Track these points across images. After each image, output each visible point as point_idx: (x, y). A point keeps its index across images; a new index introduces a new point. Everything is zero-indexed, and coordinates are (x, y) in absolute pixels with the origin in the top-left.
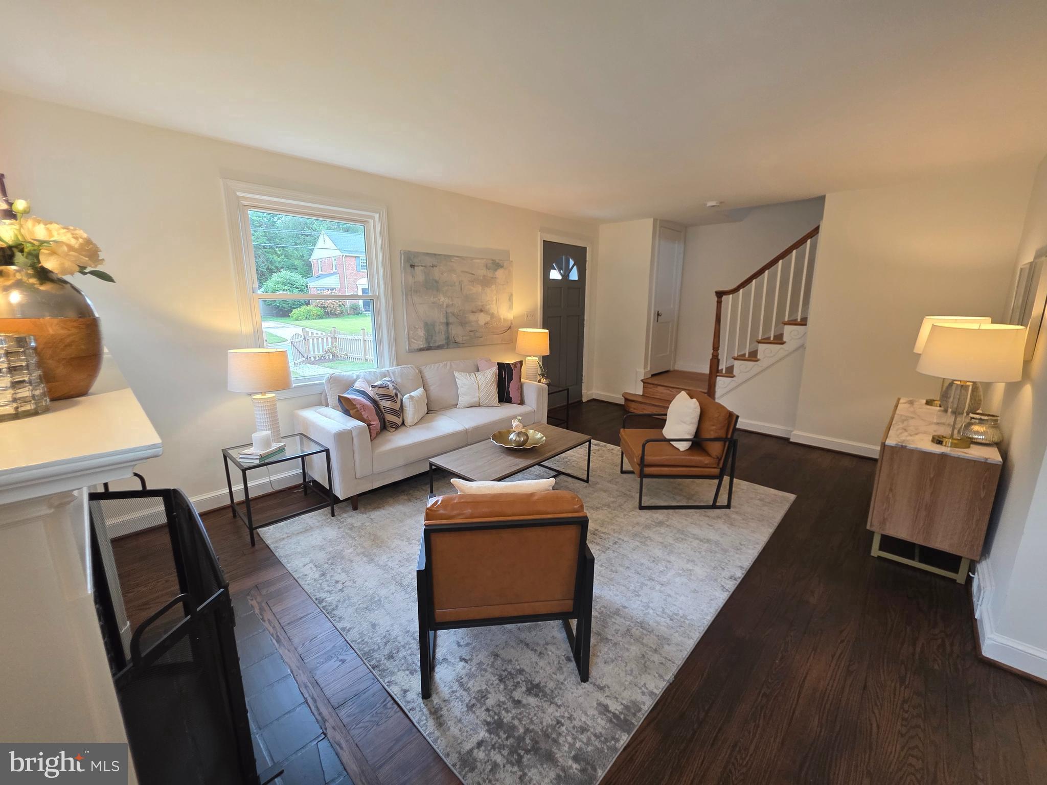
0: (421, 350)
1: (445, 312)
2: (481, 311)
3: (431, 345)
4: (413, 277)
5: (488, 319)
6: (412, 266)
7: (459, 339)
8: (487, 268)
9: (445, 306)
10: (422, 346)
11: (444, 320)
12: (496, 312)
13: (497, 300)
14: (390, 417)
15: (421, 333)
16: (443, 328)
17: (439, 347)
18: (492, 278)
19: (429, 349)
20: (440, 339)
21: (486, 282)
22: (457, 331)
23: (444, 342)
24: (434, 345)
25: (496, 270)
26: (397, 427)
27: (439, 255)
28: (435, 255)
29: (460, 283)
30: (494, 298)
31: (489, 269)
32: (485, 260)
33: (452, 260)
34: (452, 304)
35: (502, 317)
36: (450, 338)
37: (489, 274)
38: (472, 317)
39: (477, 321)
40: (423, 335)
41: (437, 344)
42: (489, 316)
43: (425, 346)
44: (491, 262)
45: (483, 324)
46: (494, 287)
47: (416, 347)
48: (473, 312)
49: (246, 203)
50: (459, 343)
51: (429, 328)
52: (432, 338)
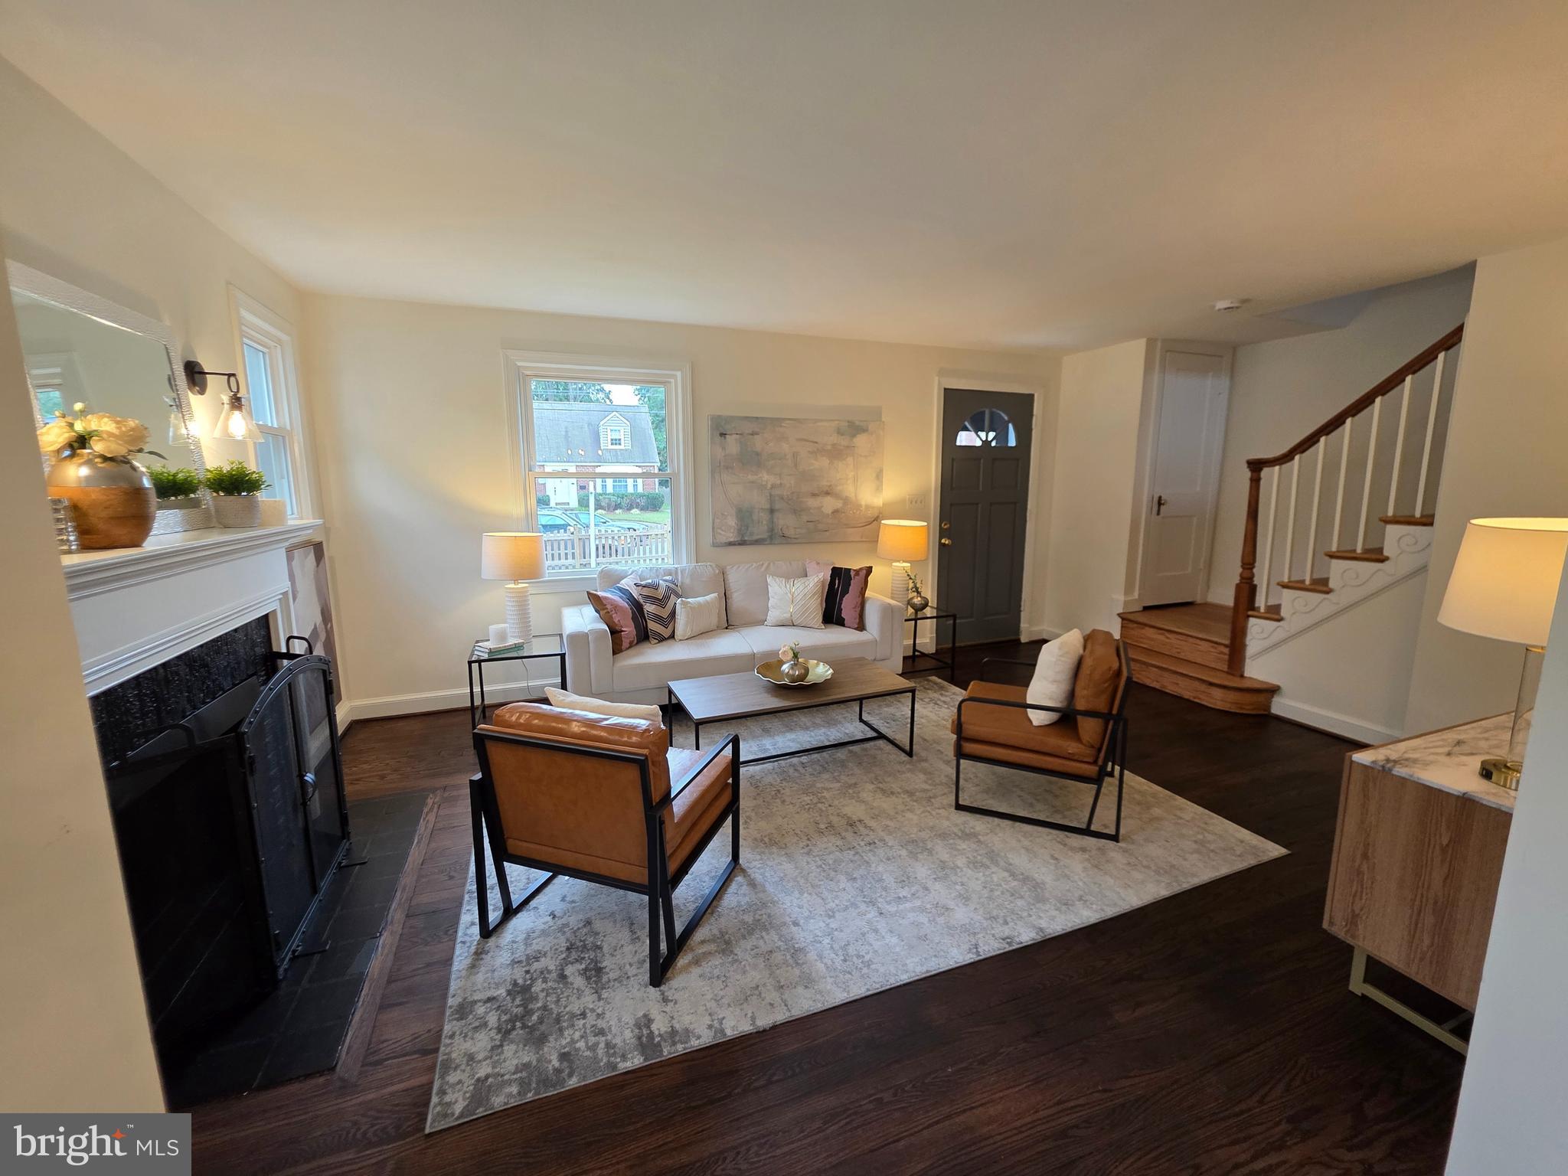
0: (731, 544)
1: (768, 495)
2: (827, 493)
3: (746, 538)
4: (724, 449)
5: (839, 504)
6: (723, 435)
7: (790, 532)
8: (840, 432)
9: (769, 486)
10: (732, 540)
11: (768, 506)
12: (852, 496)
13: (855, 479)
14: (652, 626)
15: (732, 522)
16: (764, 517)
17: (757, 542)
18: (848, 447)
19: (742, 543)
20: (760, 531)
21: (837, 454)
22: (786, 522)
23: (765, 535)
24: (750, 539)
25: (854, 436)
26: (662, 639)
27: (763, 418)
28: (757, 418)
29: (795, 455)
30: (851, 475)
31: (842, 435)
32: (837, 422)
33: (783, 424)
34: (781, 484)
35: (863, 503)
36: (776, 531)
37: (844, 441)
38: (812, 503)
39: (820, 508)
40: (734, 524)
41: (755, 537)
42: (841, 501)
43: (736, 540)
44: (847, 424)
45: (830, 512)
46: (850, 460)
47: (724, 540)
48: (814, 495)
49: (528, 373)
50: (791, 538)
51: (744, 516)
52: (747, 529)
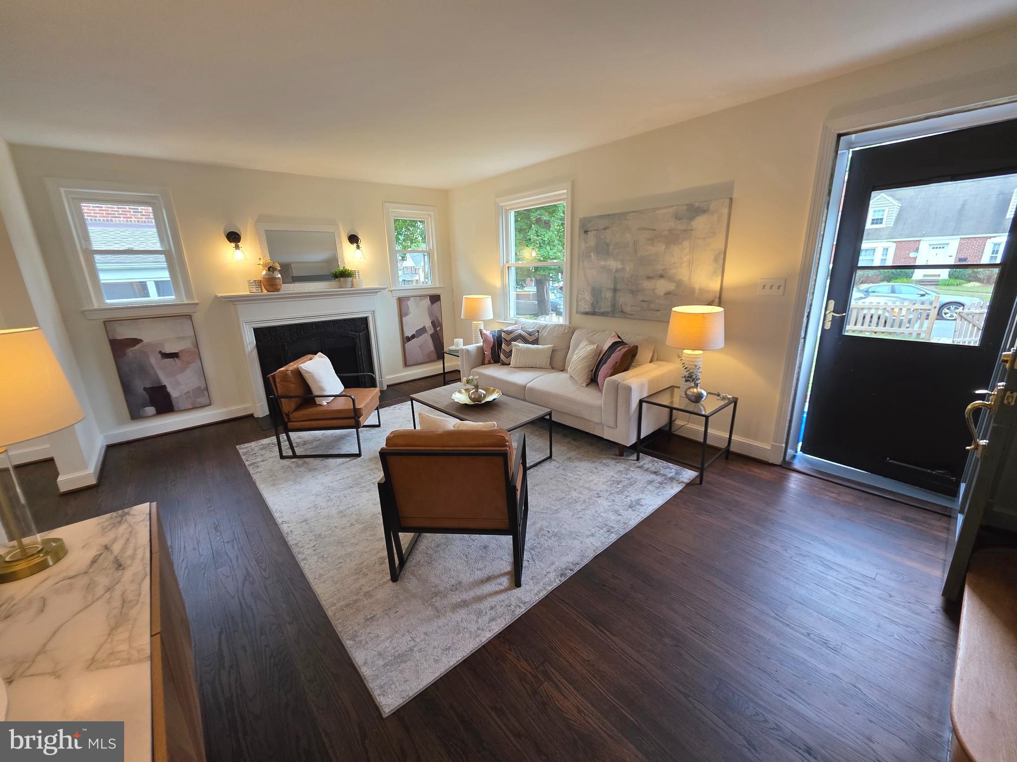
0: (586, 313)
1: (613, 277)
2: (661, 276)
3: (596, 311)
4: (586, 242)
5: (671, 287)
6: (586, 232)
7: (627, 309)
8: (677, 217)
9: (614, 270)
10: (587, 310)
11: (612, 286)
12: (685, 279)
13: (690, 263)
15: (588, 296)
16: (609, 295)
17: (604, 314)
18: (685, 230)
19: (594, 313)
20: (605, 306)
21: (673, 238)
22: (625, 299)
23: (609, 309)
24: (599, 311)
25: (692, 218)
26: (504, 364)
27: (613, 215)
28: (609, 215)
29: (635, 243)
30: (686, 259)
31: (680, 219)
32: (675, 207)
33: (628, 218)
34: (623, 269)
35: (697, 286)
36: (617, 306)
37: (681, 226)
38: (647, 285)
39: (654, 290)
40: (589, 299)
41: (602, 310)
42: (674, 284)
43: (590, 311)
44: (685, 208)
45: (662, 294)
46: (686, 244)
47: (583, 310)
48: (649, 278)
50: (628, 314)
51: (596, 293)
52: (598, 303)
